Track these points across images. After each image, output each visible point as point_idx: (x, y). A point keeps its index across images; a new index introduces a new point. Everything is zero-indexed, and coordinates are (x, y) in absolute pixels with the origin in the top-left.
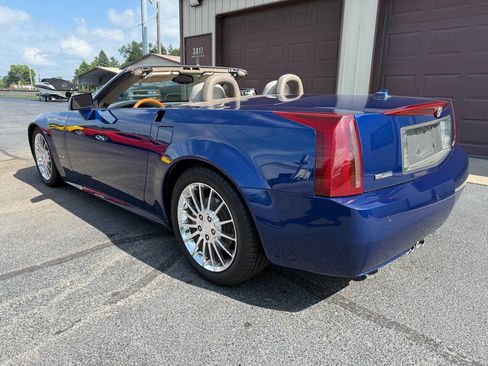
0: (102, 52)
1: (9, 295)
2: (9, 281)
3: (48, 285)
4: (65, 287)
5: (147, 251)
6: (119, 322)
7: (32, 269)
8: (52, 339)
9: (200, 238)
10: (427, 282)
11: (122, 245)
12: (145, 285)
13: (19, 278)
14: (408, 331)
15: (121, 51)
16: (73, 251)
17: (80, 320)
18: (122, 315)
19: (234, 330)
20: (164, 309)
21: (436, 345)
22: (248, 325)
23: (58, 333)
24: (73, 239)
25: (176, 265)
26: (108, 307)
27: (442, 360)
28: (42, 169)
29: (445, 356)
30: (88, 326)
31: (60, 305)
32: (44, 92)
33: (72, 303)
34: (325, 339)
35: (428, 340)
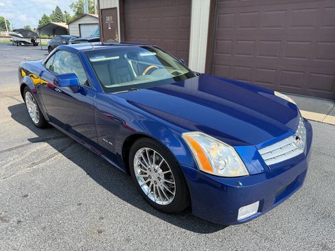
0: (58, 7)
15: (71, 6)
32: (16, 39)
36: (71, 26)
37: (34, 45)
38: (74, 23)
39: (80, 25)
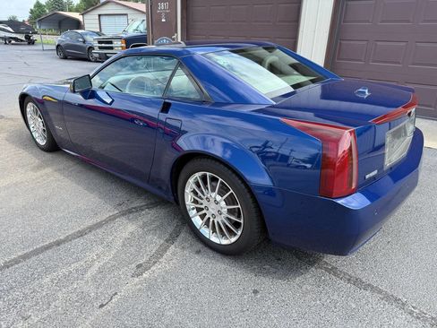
1: (47, 270)
2: (41, 256)
3: (78, 260)
4: (93, 261)
5: (154, 221)
6: (149, 294)
7: (58, 243)
8: (99, 312)
9: (207, 217)
10: (389, 246)
11: (131, 216)
12: (162, 256)
13: (49, 252)
14: (380, 292)
16: (90, 223)
17: (116, 294)
18: (151, 286)
19: (245, 297)
20: (184, 279)
21: (403, 304)
22: (255, 292)
23: (102, 306)
24: (85, 210)
25: (182, 235)
26: (136, 280)
27: (409, 316)
28: (36, 135)
29: (411, 313)
30: (125, 299)
31: (94, 279)
33: (105, 277)
34: (318, 302)
35: (397, 300)
36: (86, 17)
37: (29, 44)
38: (91, 13)
39: (99, 15)
